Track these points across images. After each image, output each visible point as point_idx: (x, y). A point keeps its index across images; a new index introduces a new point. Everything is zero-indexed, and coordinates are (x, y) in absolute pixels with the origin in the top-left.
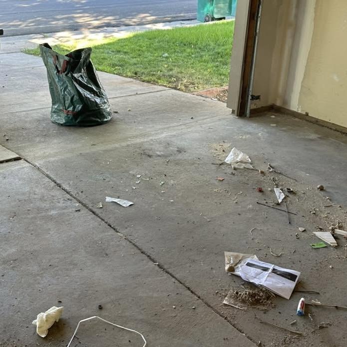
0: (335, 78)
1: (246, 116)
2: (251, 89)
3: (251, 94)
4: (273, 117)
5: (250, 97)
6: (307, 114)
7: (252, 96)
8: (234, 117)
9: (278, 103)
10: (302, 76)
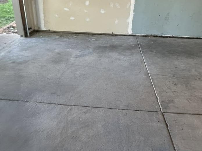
0: (56, 15)
1: (28, 36)
2: (27, 25)
3: (27, 27)
4: (37, 34)
5: (28, 29)
6: (49, 30)
7: (29, 28)
8: (23, 38)
9: (36, 29)
10: (43, 17)
